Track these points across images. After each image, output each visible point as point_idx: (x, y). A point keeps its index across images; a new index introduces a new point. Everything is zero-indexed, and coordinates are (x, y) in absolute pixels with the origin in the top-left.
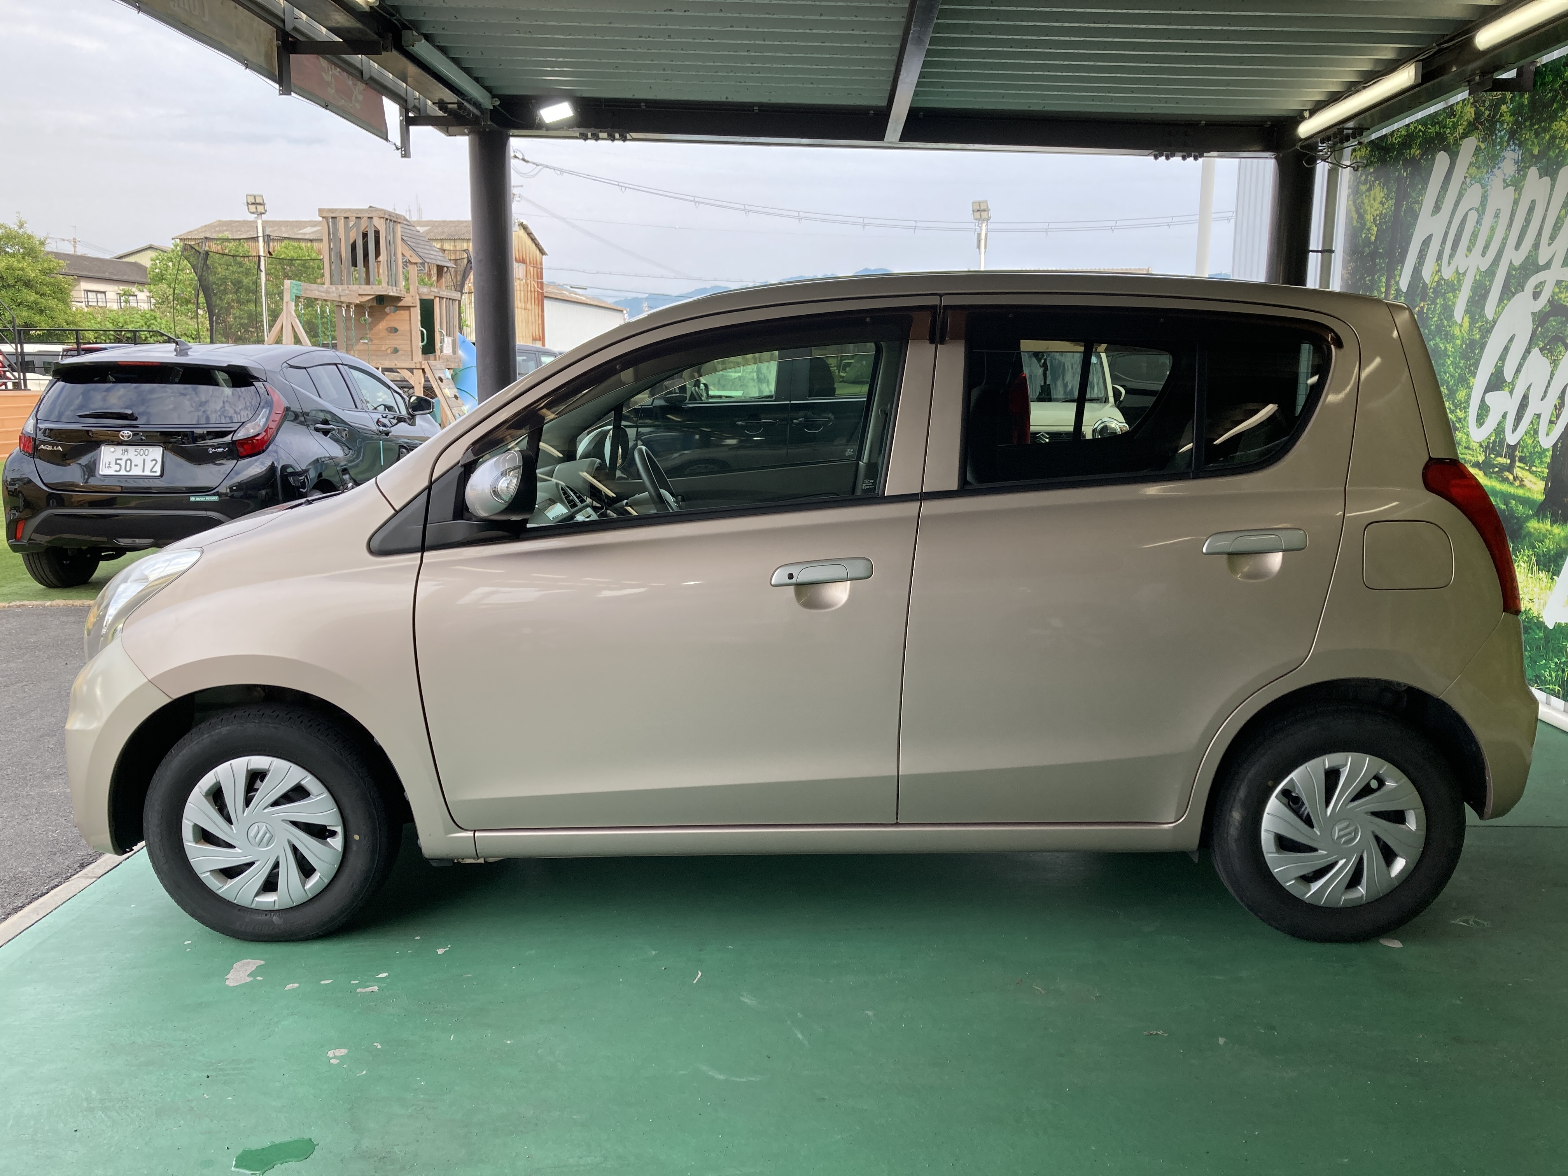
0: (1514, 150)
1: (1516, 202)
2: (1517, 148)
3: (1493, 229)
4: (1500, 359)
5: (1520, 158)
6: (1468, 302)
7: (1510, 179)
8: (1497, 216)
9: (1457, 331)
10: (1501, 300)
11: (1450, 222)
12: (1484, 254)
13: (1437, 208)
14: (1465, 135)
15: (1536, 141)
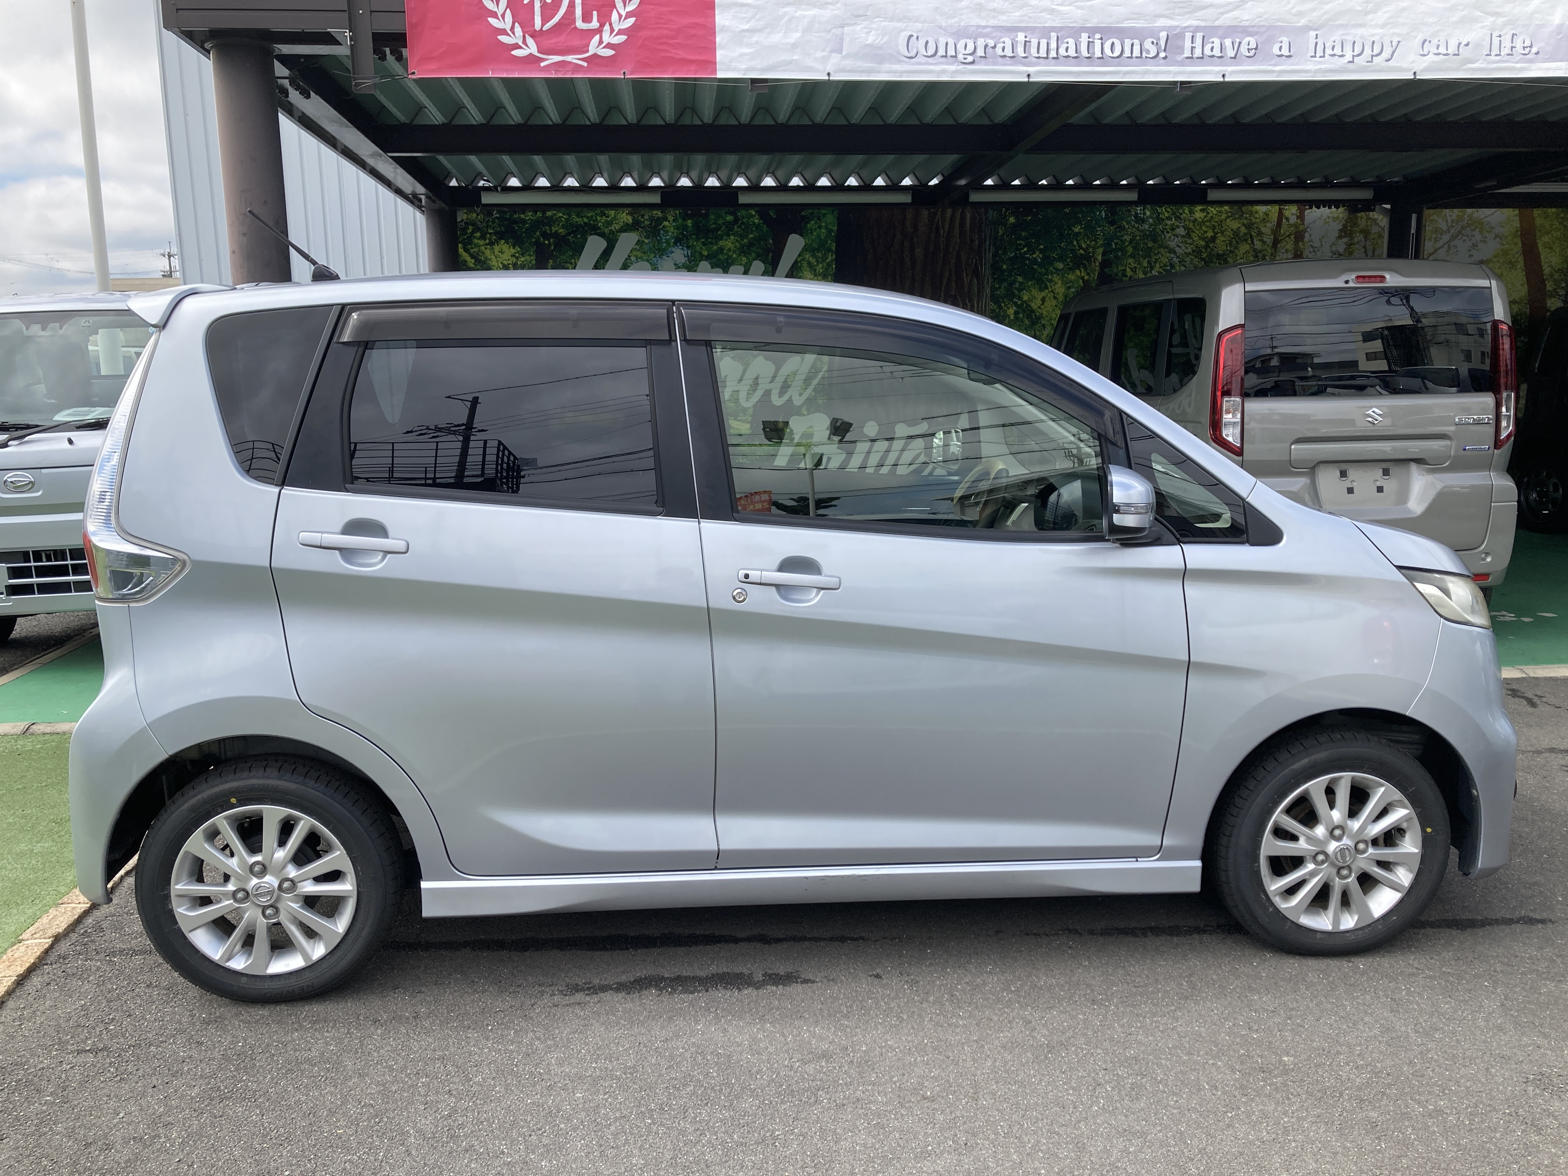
0: (683, 249)
5: (689, 254)
14: (622, 231)
15: (704, 248)
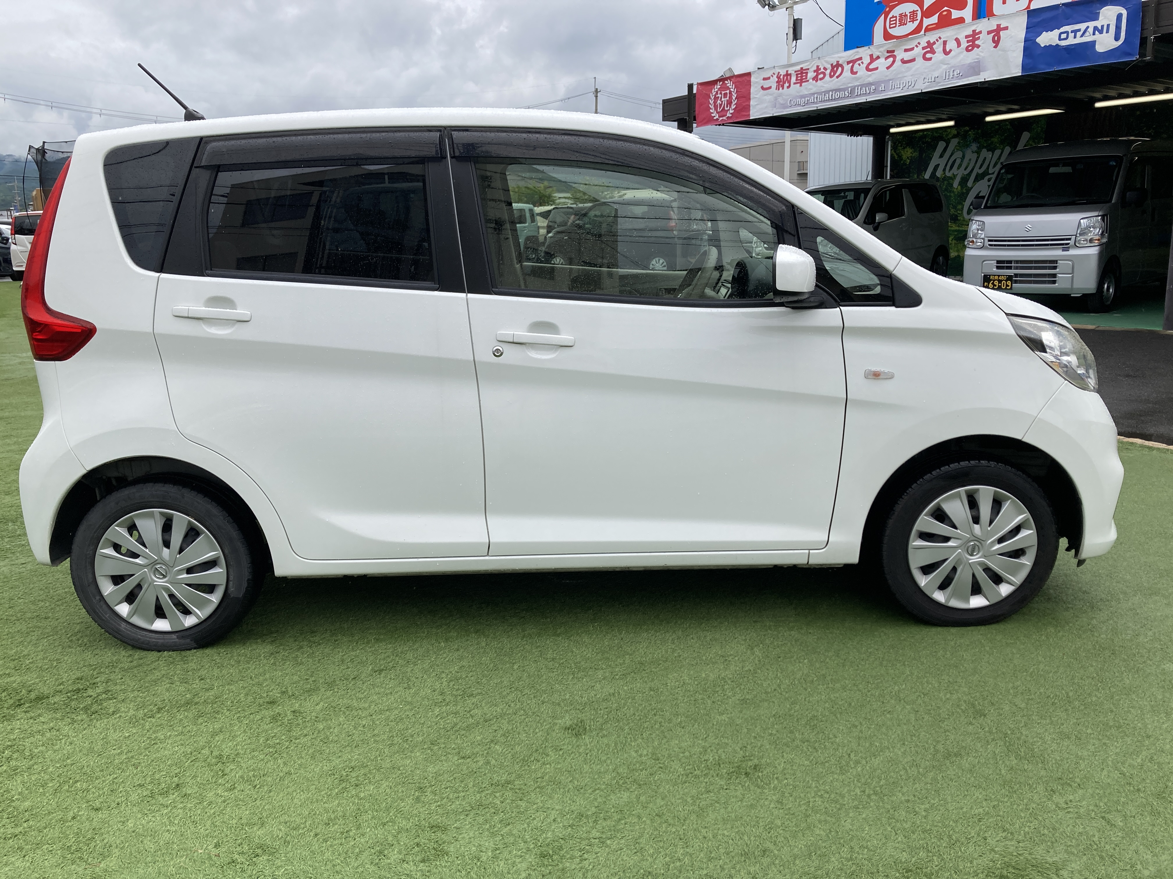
1: (978, 157)
2: (977, 144)
3: (969, 164)
5: (978, 146)
6: (959, 182)
7: (974, 151)
8: (970, 160)
9: (955, 190)
10: (974, 181)
11: (948, 161)
12: (965, 169)
13: (941, 156)
14: (953, 138)
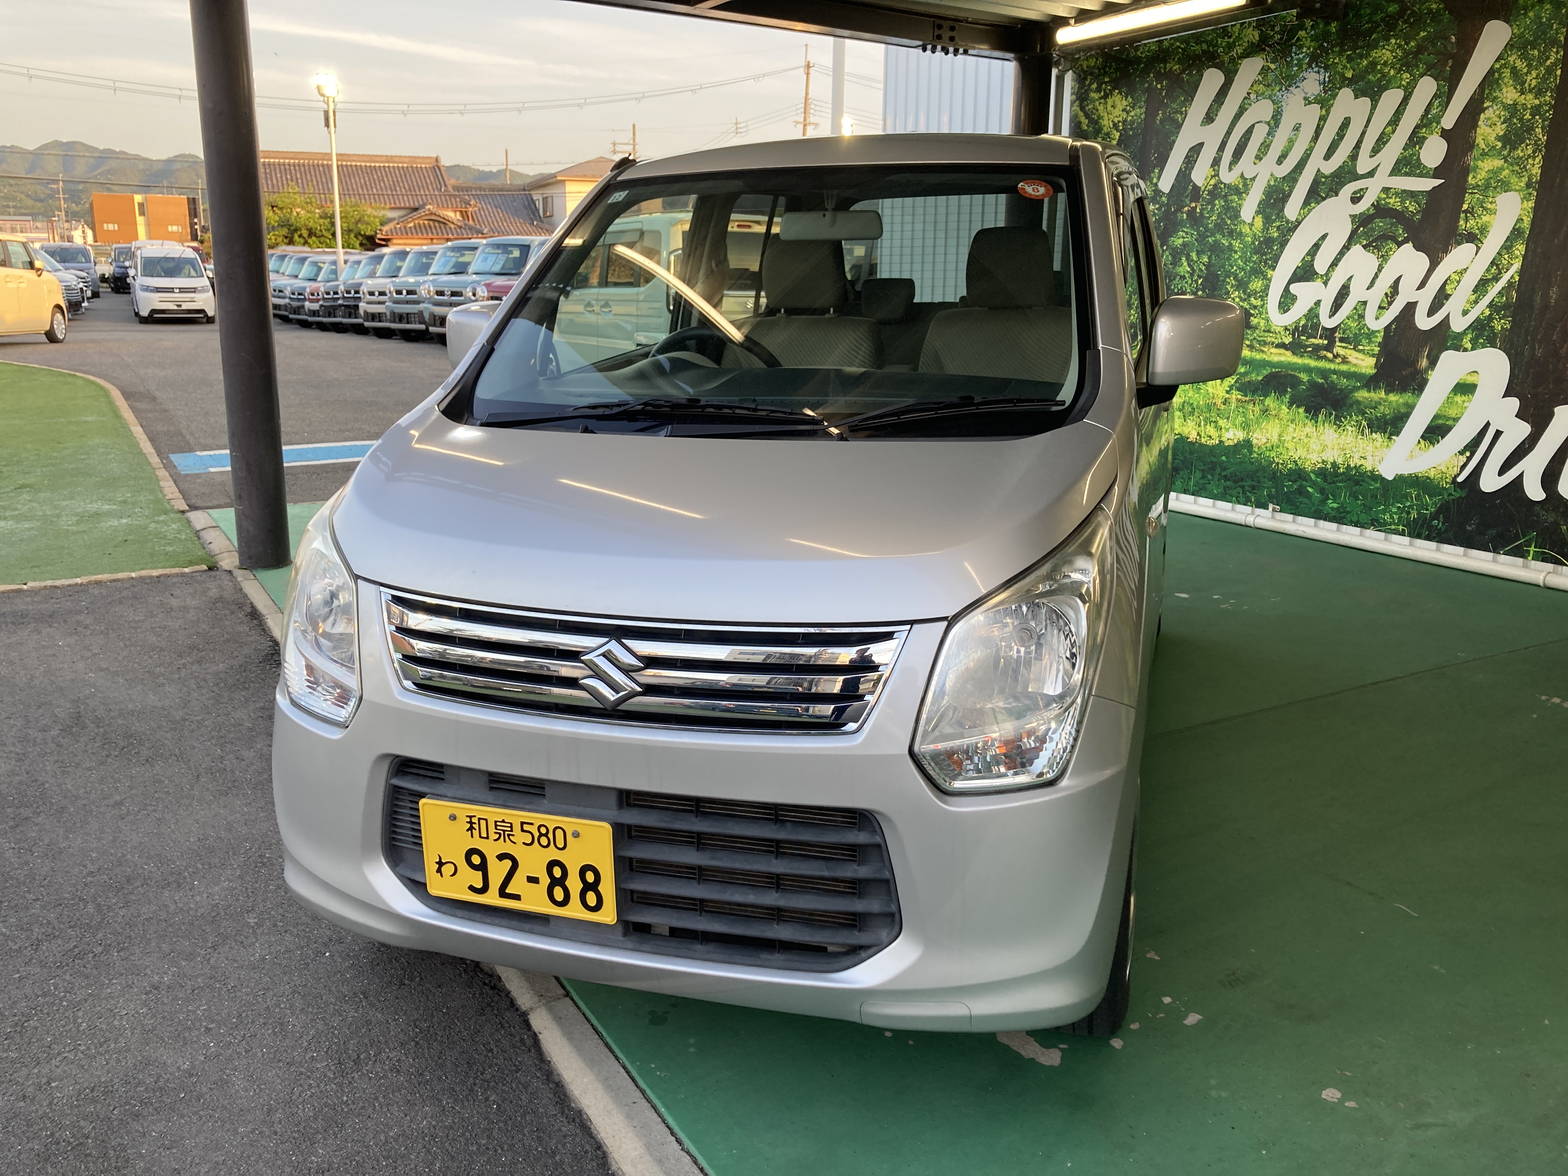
0: (1319, 72)
1: (1323, 119)
2: (1322, 70)
3: (1291, 142)
4: (1308, 254)
5: (1327, 79)
6: (1260, 203)
7: (1313, 97)
8: (1297, 128)
9: (1246, 229)
10: (1306, 203)
11: (1229, 133)
12: (1280, 162)
13: (1209, 118)
14: (1246, 55)
15: (1348, 65)
